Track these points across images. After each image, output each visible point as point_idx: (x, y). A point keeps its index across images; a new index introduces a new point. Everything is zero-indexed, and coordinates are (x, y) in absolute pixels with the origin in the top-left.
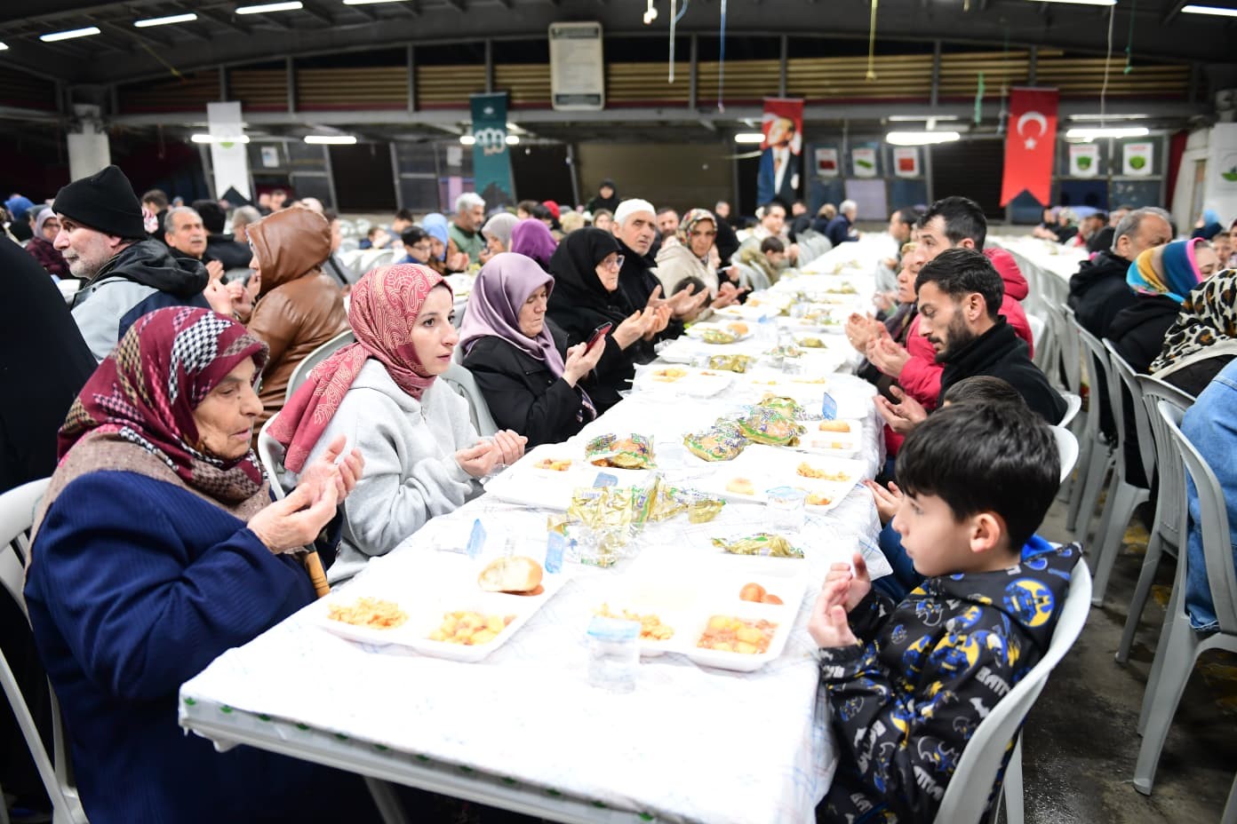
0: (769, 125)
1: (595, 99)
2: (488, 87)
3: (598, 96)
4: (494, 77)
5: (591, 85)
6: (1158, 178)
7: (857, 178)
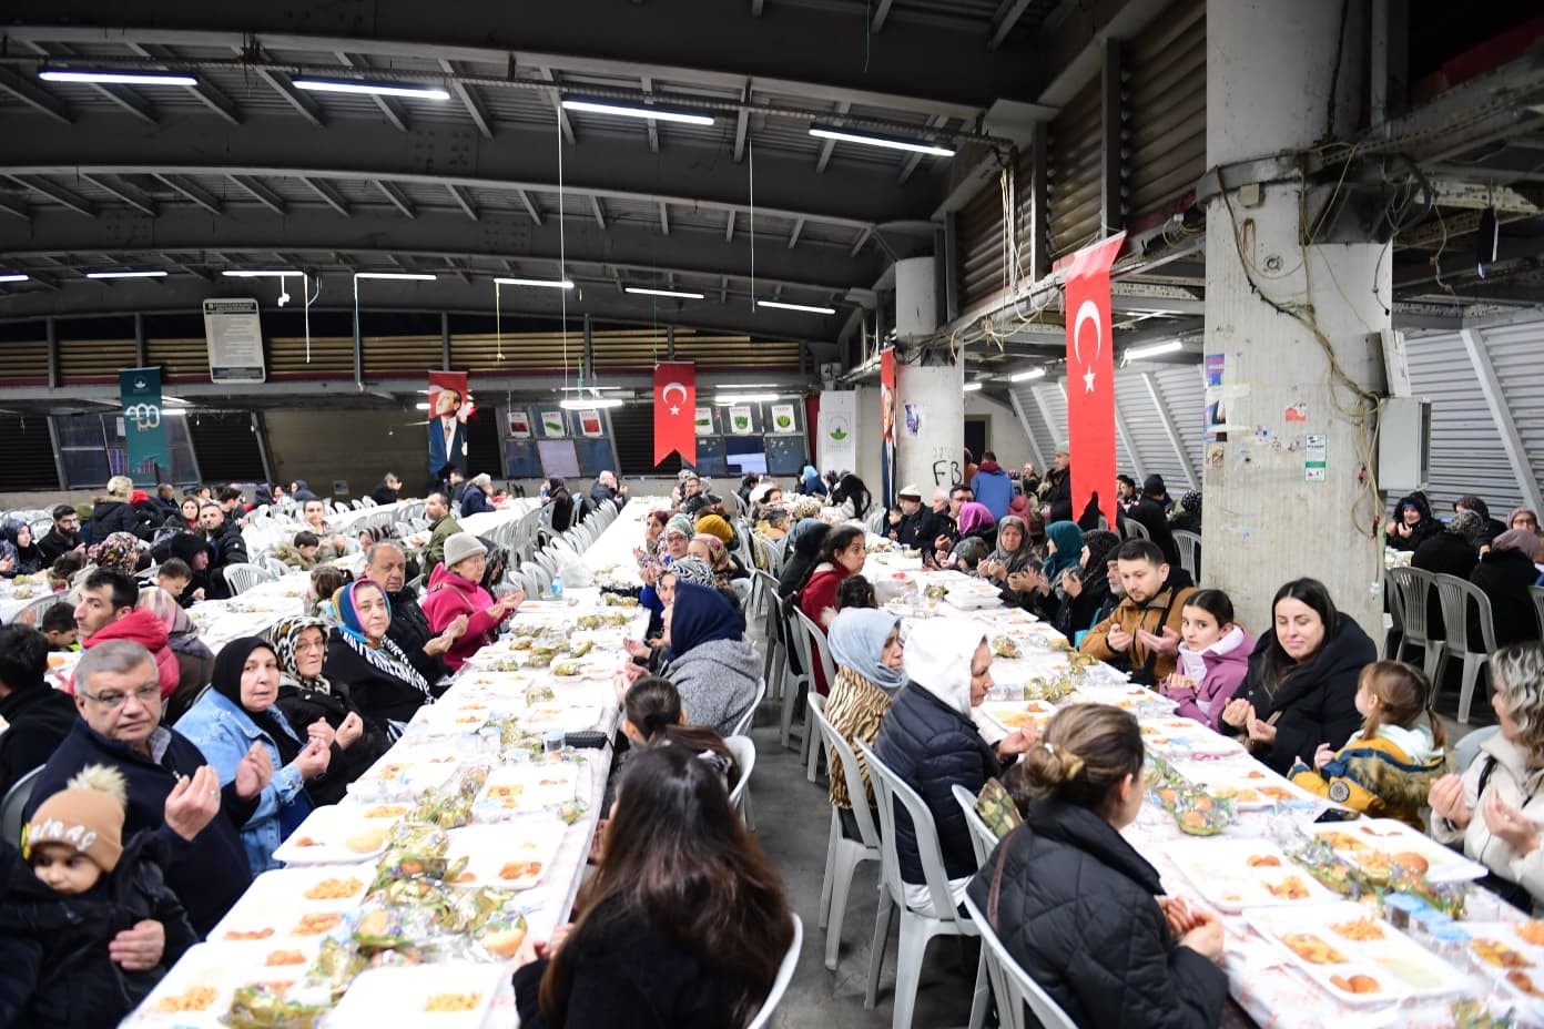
0: (437, 394)
1: (257, 372)
2: (140, 362)
3: (260, 369)
4: (145, 351)
5: (251, 360)
6: (801, 434)
7: (548, 439)
